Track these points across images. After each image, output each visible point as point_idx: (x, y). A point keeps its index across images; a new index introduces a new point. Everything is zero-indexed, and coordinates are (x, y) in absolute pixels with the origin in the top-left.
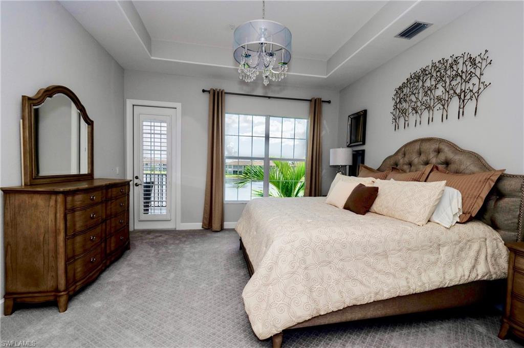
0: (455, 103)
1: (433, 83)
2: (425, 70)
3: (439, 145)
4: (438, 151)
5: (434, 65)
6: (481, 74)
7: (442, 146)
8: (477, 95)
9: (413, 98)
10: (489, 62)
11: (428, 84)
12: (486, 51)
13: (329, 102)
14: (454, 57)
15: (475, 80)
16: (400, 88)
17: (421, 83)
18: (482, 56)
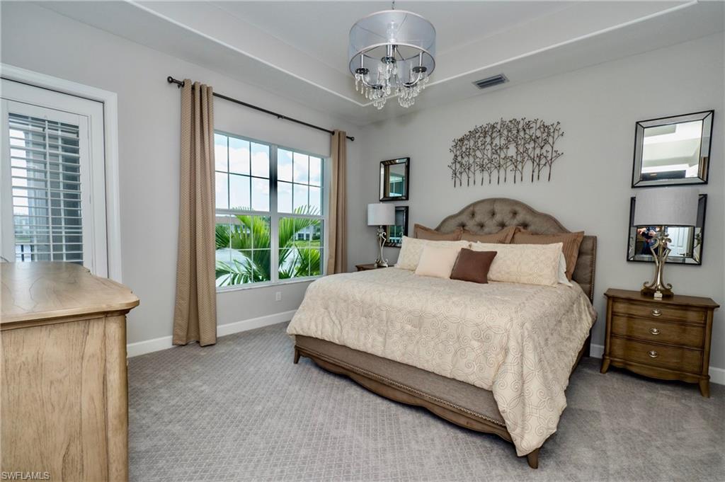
0: (529, 166)
1: (503, 142)
2: (493, 127)
3: (515, 207)
4: (515, 214)
5: (503, 123)
6: (553, 143)
7: (517, 208)
8: (550, 163)
9: (479, 154)
10: (561, 133)
11: (497, 141)
12: (558, 123)
13: (352, 139)
14: (526, 120)
15: (547, 147)
16: (461, 140)
17: (488, 139)
18: (554, 126)
